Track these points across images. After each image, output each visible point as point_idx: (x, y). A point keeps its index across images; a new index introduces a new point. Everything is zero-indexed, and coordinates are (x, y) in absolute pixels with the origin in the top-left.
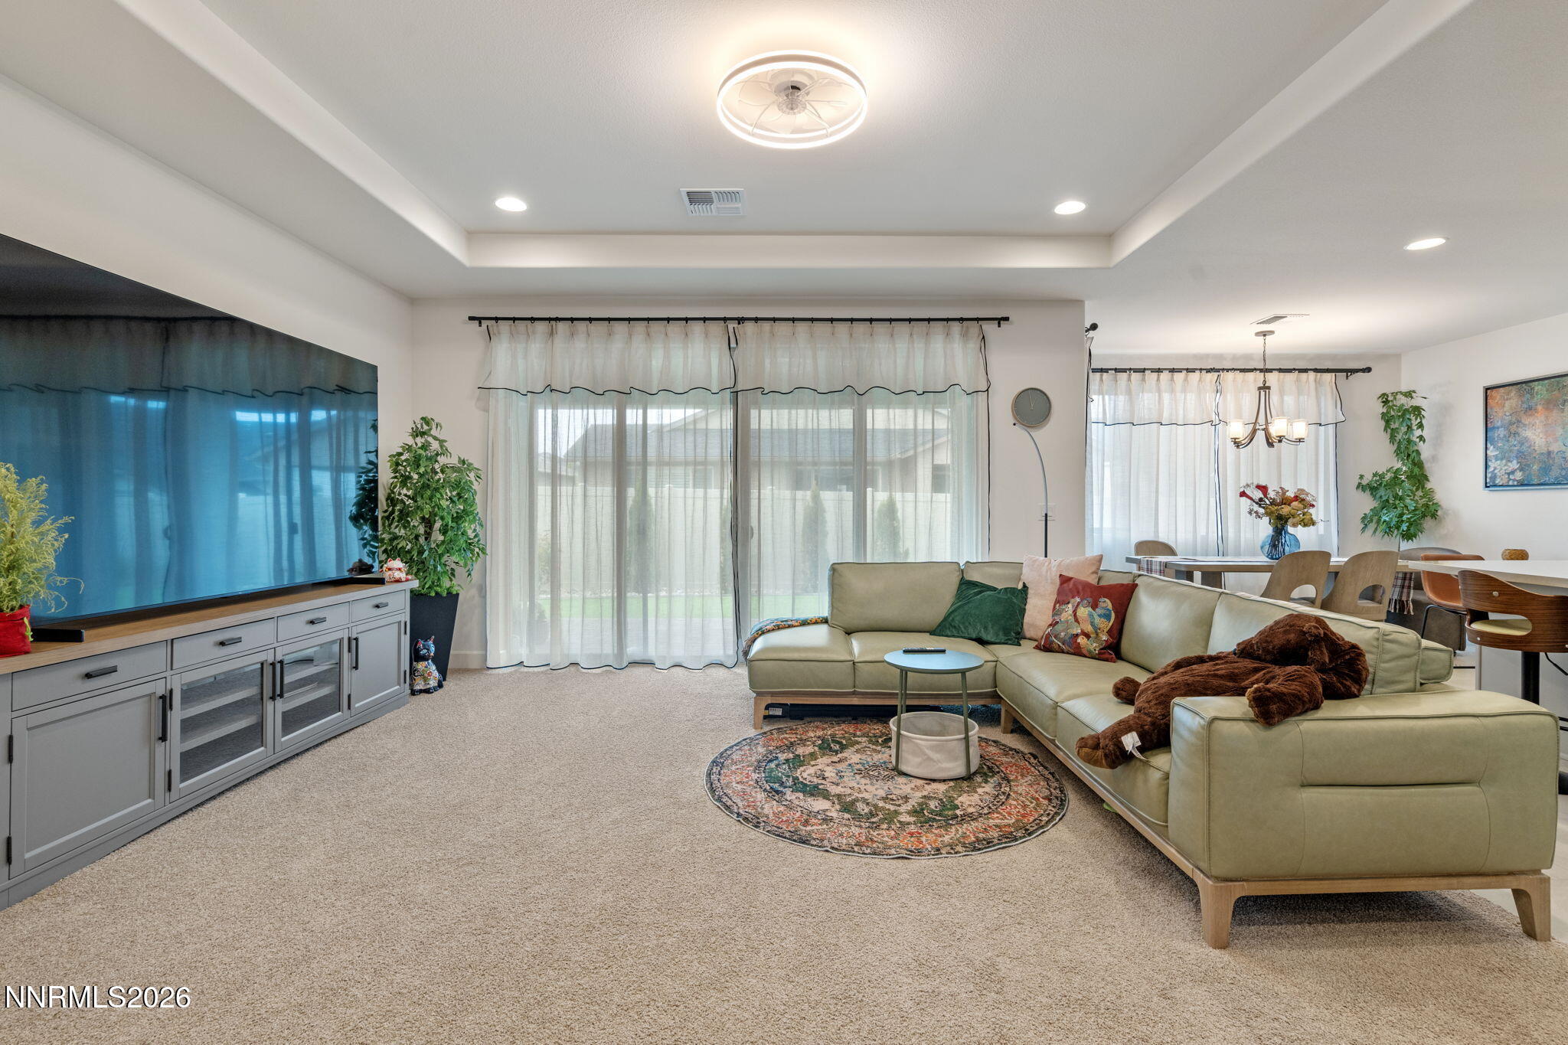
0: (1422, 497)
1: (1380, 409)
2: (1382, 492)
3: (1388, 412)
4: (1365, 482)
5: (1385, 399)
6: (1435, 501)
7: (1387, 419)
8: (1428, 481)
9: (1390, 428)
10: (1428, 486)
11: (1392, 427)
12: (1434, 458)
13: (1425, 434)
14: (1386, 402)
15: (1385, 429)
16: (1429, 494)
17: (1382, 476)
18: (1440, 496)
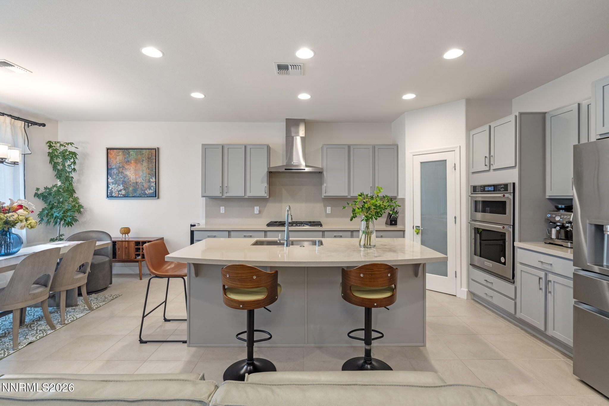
0: (73, 202)
1: (47, 150)
2: (51, 198)
3: (52, 153)
4: (39, 192)
5: (50, 145)
6: (80, 204)
7: (52, 156)
8: (75, 193)
9: (54, 161)
10: (75, 195)
11: (55, 161)
12: (79, 181)
13: (76, 167)
14: (50, 146)
15: (50, 162)
16: (76, 200)
17: (50, 189)
18: (82, 201)
